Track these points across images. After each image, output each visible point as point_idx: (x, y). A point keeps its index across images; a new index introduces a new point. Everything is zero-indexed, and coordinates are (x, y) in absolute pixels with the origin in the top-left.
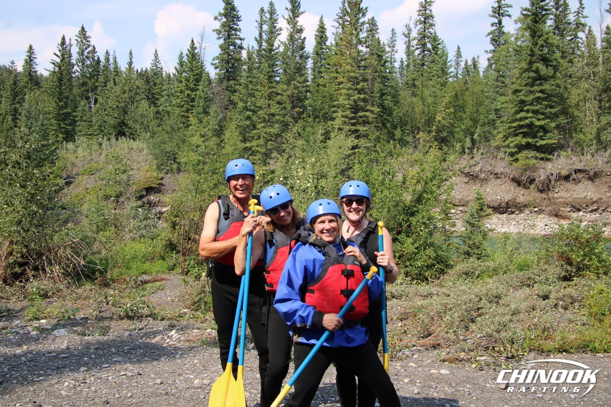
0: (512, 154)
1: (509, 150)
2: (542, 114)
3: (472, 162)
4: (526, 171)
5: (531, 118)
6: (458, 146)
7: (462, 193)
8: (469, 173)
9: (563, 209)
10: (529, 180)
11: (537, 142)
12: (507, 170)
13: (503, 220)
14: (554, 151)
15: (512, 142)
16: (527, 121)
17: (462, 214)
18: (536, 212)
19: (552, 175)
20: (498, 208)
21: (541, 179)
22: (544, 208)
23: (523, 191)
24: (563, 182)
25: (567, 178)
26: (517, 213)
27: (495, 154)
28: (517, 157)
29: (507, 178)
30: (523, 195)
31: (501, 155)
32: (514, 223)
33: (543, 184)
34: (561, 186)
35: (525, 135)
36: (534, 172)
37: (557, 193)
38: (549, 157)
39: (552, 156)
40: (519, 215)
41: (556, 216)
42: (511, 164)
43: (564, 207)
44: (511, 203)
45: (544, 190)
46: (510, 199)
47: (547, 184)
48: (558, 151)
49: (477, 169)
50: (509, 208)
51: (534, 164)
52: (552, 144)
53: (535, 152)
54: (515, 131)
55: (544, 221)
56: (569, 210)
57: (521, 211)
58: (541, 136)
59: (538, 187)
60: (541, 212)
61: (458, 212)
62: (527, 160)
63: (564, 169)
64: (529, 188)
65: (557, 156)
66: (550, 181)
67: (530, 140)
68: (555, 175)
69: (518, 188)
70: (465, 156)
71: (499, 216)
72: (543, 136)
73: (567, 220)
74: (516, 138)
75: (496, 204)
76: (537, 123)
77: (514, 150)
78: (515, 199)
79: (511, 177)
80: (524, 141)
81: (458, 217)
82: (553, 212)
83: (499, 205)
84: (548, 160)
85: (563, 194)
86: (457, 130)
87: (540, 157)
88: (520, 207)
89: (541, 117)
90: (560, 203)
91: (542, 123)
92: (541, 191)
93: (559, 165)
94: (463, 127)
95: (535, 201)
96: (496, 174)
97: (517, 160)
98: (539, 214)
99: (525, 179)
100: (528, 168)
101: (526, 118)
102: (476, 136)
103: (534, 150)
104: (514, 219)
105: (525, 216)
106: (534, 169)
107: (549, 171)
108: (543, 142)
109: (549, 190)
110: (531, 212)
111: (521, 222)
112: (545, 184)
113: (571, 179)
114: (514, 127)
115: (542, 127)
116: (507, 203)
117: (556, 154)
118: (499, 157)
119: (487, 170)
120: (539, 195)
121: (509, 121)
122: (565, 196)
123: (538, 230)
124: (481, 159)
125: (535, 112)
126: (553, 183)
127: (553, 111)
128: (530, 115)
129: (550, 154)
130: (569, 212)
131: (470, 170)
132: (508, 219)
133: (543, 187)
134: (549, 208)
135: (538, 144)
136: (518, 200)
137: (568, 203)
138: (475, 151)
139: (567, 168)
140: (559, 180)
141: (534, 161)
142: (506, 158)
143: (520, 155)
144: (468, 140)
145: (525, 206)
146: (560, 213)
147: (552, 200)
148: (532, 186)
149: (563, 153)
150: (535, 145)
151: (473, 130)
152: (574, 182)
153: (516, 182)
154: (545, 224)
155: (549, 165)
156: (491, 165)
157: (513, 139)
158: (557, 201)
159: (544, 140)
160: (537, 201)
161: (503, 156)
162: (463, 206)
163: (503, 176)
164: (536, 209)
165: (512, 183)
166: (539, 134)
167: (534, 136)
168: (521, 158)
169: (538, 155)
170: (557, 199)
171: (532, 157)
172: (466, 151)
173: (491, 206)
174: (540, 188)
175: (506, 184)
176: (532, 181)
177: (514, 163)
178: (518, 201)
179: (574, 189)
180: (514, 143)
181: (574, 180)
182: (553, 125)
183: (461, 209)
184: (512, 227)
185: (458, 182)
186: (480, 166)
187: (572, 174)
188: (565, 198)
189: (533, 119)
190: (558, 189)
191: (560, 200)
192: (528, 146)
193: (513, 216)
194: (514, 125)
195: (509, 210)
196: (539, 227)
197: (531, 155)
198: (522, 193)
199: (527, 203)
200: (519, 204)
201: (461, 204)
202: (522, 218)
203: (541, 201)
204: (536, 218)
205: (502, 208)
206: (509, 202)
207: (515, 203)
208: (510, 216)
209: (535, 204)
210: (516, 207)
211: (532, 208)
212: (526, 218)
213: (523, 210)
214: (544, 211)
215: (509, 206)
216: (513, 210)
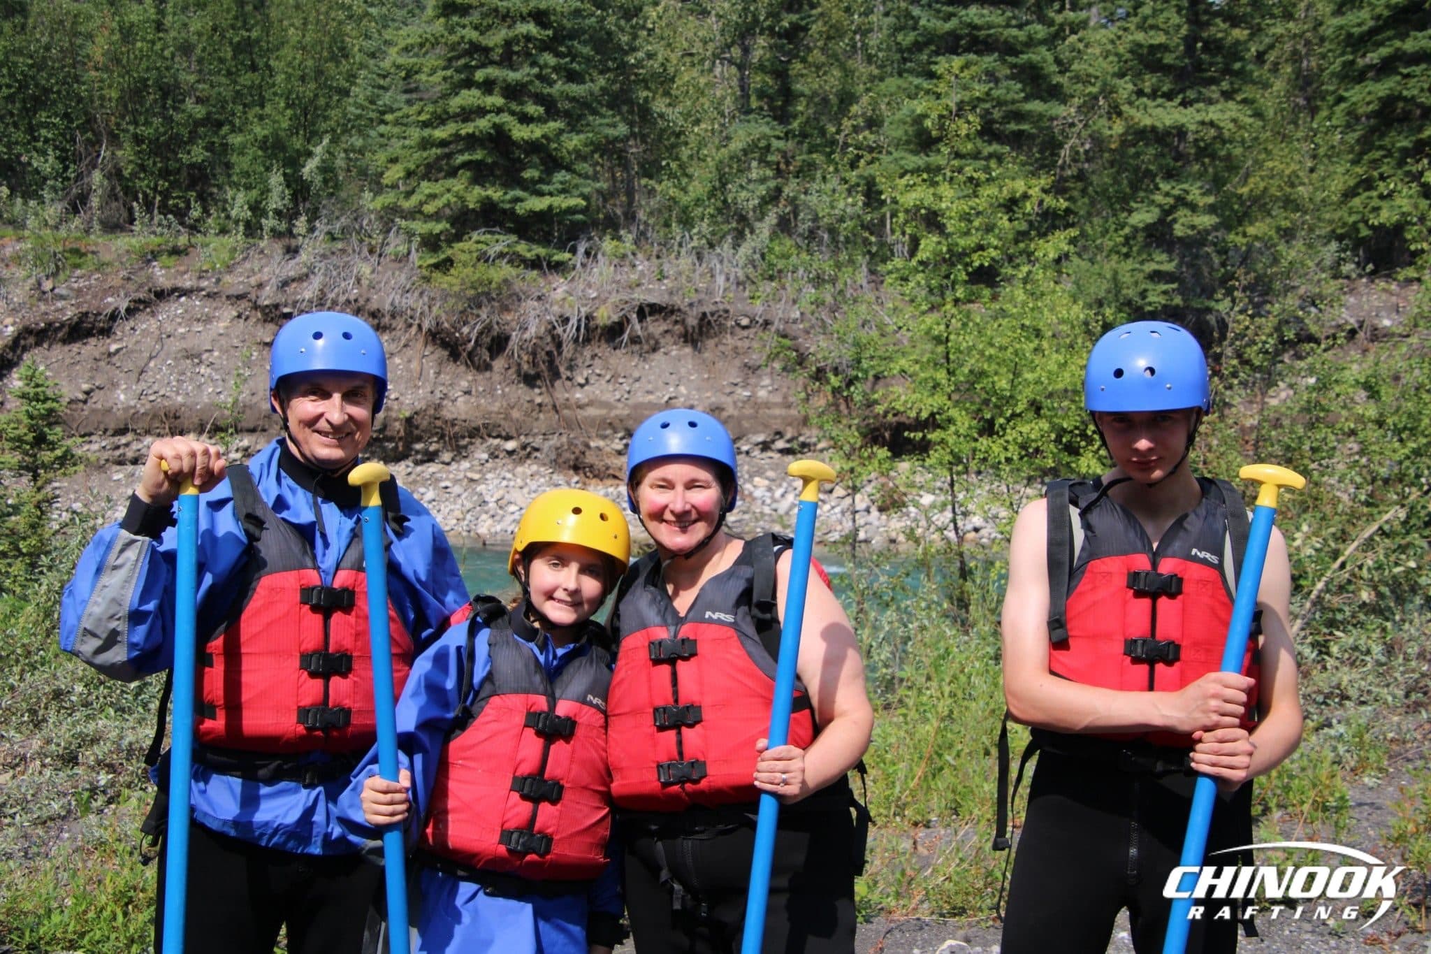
0: (431, 243)
1: (420, 227)
2: (540, 99)
3: (292, 268)
4: (479, 306)
5: (499, 111)
6: (239, 203)
7: (251, 383)
8: (277, 306)
9: (601, 443)
10: (487, 340)
11: (517, 200)
12: (411, 300)
14: (576, 238)
15: (433, 196)
16: (483, 124)
18: (510, 453)
19: (566, 321)
21: (527, 336)
22: (537, 442)
23: (466, 379)
24: (603, 349)
25: (613, 333)
26: (447, 456)
27: (378, 239)
28: (449, 252)
29: (414, 330)
30: (468, 393)
31: (396, 244)
33: (534, 354)
34: (597, 361)
35: (480, 174)
36: (505, 309)
37: (582, 386)
38: (556, 258)
39: (567, 255)
40: (454, 466)
41: (576, 468)
42: (427, 280)
43: (604, 437)
44: (423, 423)
45: (538, 376)
46: (419, 406)
47: (549, 353)
48: (590, 239)
49: (308, 295)
50: (419, 439)
51: (506, 281)
52: (571, 211)
53: (514, 238)
54: (449, 156)
55: (533, 485)
56: (619, 446)
57: (460, 452)
58: (534, 182)
59: (519, 365)
60: (527, 453)
62: (481, 266)
63: (605, 301)
64: (488, 367)
65: (587, 253)
66: (559, 345)
67: (495, 193)
68: (574, 321)
69: (451, 367)
70: (262, 244)
72: (541, 181)
73: (610, 481)
74: (450, 182)
76: (520, 132)
77: (438, 227)
78: (438, 407)
79: (426, 326)
80: (475, 196)
82: (567, 455)
84: (558, 267)
85: (599, 390)
86: (236, 140)
87: (528, 255)
88: (456, 437)
89: (532, 109)
90: (592, 421)
91: (534, 132)
92: (530, 380)
93: (589, 286)
94: (259, 131)
95: (507, 417)
96: (374, 315)
97: (445, 265)
98: (521, 461)
99: (474, 336)
100: (487, 294)
101: (482, 112)
102: (309, 168)
103: (510, 231)
104: (434, 480)
105: (471, 469)
106: (505, 298)
107: (556, 308)
108: (539, 204)
109: (556, 375)
110: (494, 456)
111: (457, 489)
112: (542, 355)
113: (626, 336)
114: (443, 143)
115: (533, 147)
116: (409, 421)
117: (581, 250)
118: (389, 250)
119: (342, 299)
120: (521, 392)
121: (424, 117)
122: (609, 397)
123: (509, 518)
124: (324, 256)
125: (514, 92)
126: (568, 349)
127: (575, 89)
128: (496, 100)
129: (562, 247)
130: (619, 453)
131: (280, 298)
132: (415, 482)
133: (534, 364)
134: (554, 441)
135: (520, 209)
136: (449, 412)
137: (616, 424)
138: (301, 224)
139: (614, 298)
140: (587, 340)
141: (506, 270)
142: (414, 256)
143: (461, 245)
144: (276, 180)
145: (474, 433)
146: (590, 458)
147: (566, 412)
148: (499, 364)
149: (608, 245)
150: (513, 211)
151: (297, 143)
152: (636, 348)
153: (444, 345)
155: (559, 287)
156: (358, 281)
157: (436, 188)
158: (581, 414)
159: (541, 194)
160: (515, 414)
161: (403, 249)
162: (252, 431)
163: (399, 323)
164: (510, 445)
165: (430, 348)
166: (529, 174)
167: (512, 179)
168: (464, 257)
169: (522, 248)
170: (580, 407)
171: (501, 255)
172: (269, 223)
174: (525, 367)
175: (409, 352)
176: (499, 344)
177: (437, 275)
178: (449, 416)
179: (636, 374)
180: (439, 203)
181: (635, 340)
182: (574, 141)
183: (245, 443)
185: (236, 342)
186: (316, 282)
187: (628, 321)
188: (606, 405)
189: (505, 118)
190: (586, 372)
191: (592, 412)
192: (490, 216)
193: (432, 468)
194: (440, 133)
195: (419, 446)
196: (512, 508)
197: (499, 248)
198: (464, 384)
199: (480, 422)
200: (453, 425)
201: (244, 425)
202: (461, 476)
203: (527, 414)
204: (509, 476)
205: (391, 439)
206: (417, 420)
207: (438, 423)
208: (419, 469)
209: (507, 427)
210: (442, 437)
211: (497, 441)
212: (476, 476)
213: (465, 447)
214: (537, 450)
215: (416, 432)
216: (432, 448)
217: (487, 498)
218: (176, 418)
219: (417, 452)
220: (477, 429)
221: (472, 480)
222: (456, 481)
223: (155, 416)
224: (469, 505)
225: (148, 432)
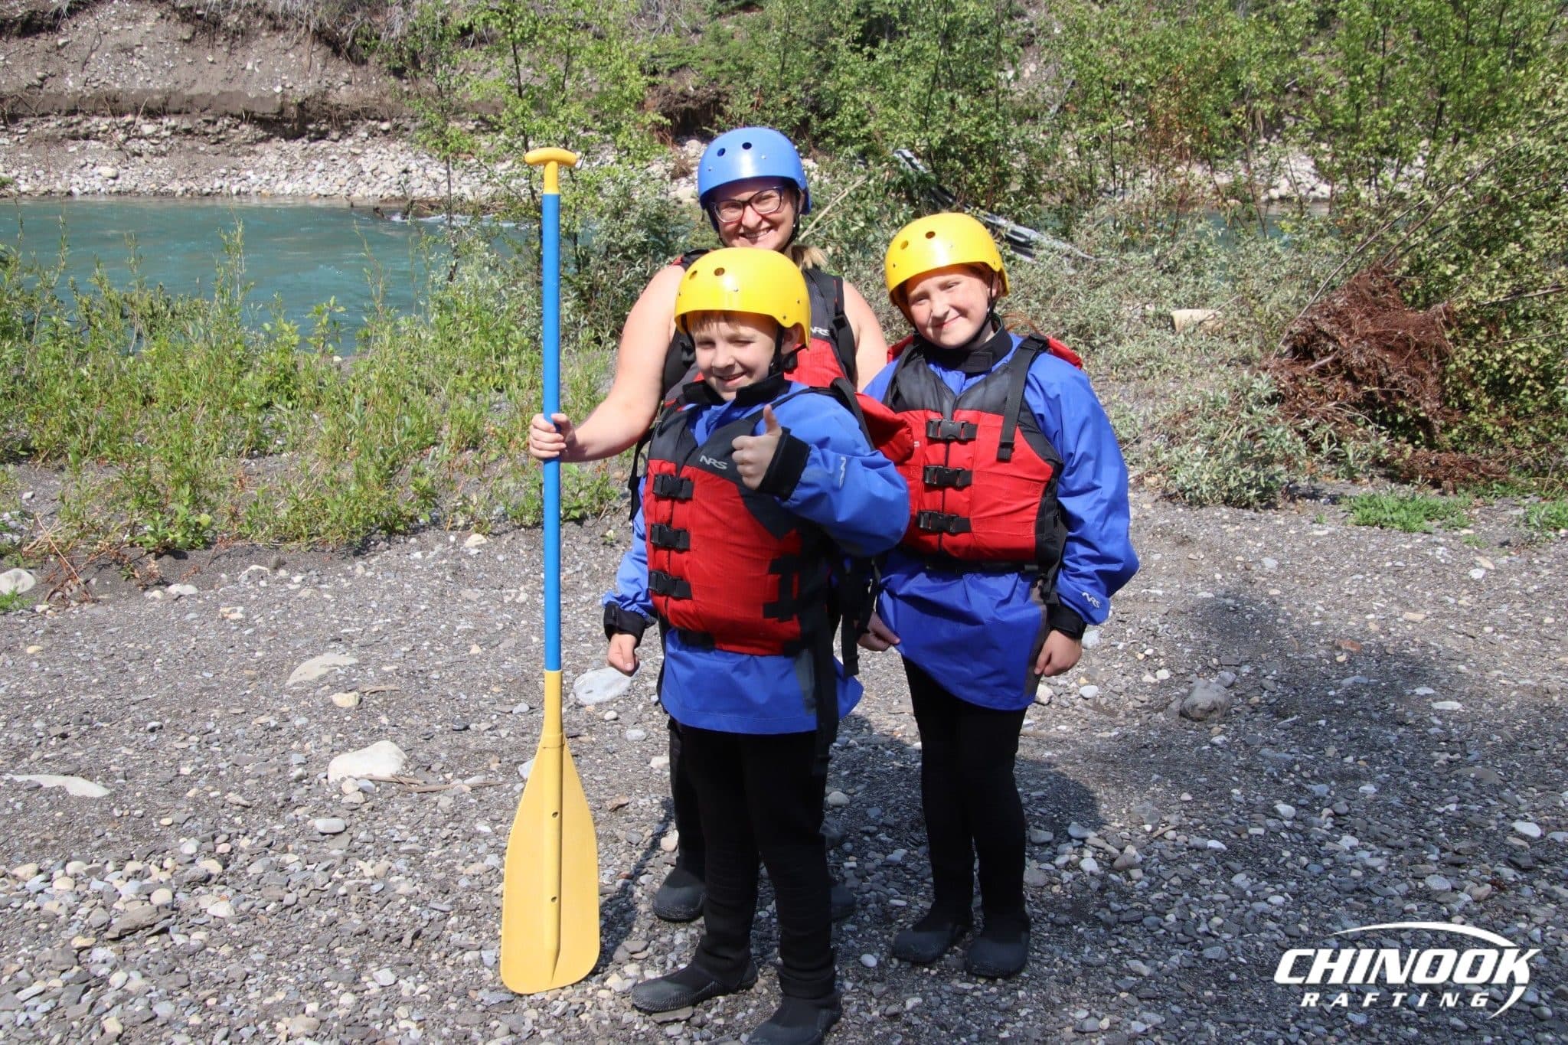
4: (354, 10)
7: (174, 73)
8: (192, 10)
10: (361, 39)
13: (292, 158)
17: (176, 140)
18: (386, 132)
20: (277, 121)
21: (393, 36)
22: (407, 123)
23: (347, 71)
25: (464, 33)
26: (335, 135)
29: (303, 30)
30: (348, 83)
32: (320, 166)
33: (400, 51)
36: (376, 13)
40: (341, 142)
44: (315, 108)
45: (404, 69)
46: (309, 93)
47: (412, 51)
50: (311, 121)
55: (402, 158)
56: (472, 126)
57: (346, 132)
59: (389, 60)
60: (396, 133)
61: (165, 133)
64: (364, 62)
69: (334, 61)
71: (285, 145)
73: (464, 156)
75: (270, 110)
78: (325, 94)
79: (312, 27)
81: (163, 148)
83: (282, 111)
88: (341, 119)
92: (398, 73)
95: (381, 103)
96: (270, 17)
98: (394, 140)
99: (350, 36)
104: (324, 154)
105: (354, 145)
109: (419, 68)
110: (372, 134)
111: (342, 162)
112: (406, 52)
113: (475, 37)
116: (301, 105)
120: (392, 83)
123: (381, 185)
130: (472, 132)
132: (309, 155)
133: (401, 59)
134: (419, 122)
136: (333, 100)
137: (470, 108)
145: (355, 116)
148: (373, 60)
152: (482, 46)
153: (328, 43)
154: (403, 167)
160: (388, 100)
162: (178, 113)
163: (291, 24)
164: (385, 126)
165: (317, 46)
173: (257, 115)
174: (394, 62)
175: (300, 49)
178: (334, 102)
181: (481, 40)
183: (173, 123)
184: (313, 179)
185: (160, 39)
193: (323, 144)
195: (311, 127)
196: (384, 177)
198: (345, 76)
199: (360, 107)
200: (338, 109)
201: (170, 108)
202: (346, 151)
203: (398, 101)
204: (384, 150)
205: (288, 121)
206: (307, 106)
207: (326, 108)
208: (313, 145)
209: (382, 111)
210: (330, 119)
211: (374, 123)
212: (358, 151)
213: (349, 127)
214: (407, 130)
215: (308, 115)
216: (322, 128)
217: (365, 169)
218: (116, 101)
219: (311, 131)
220: (358, 113)
221: (354, 154)
222: (342, 155)
223: (99, 100)
224: (350, 175)
225: (95, 113)
